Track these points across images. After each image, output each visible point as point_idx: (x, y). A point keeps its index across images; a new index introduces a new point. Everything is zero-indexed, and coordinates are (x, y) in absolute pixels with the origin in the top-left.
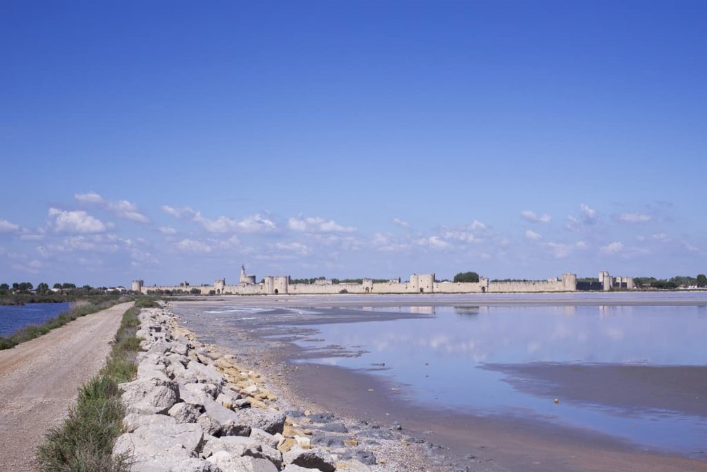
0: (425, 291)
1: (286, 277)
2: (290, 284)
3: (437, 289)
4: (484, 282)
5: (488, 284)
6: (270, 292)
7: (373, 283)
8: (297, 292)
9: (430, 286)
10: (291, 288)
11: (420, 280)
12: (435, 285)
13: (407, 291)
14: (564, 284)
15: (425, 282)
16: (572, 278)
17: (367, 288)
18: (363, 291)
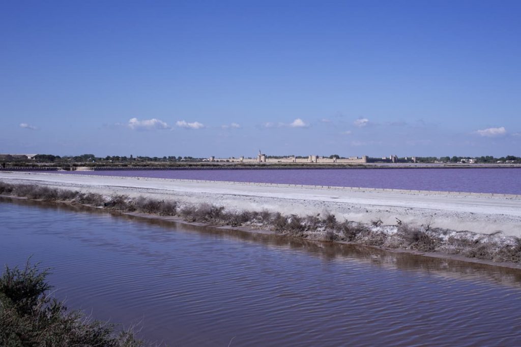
0: (314, 162)
3: (318, 161)
4: (334, 159)
5: (336, 160)
6: (259, 162)
7: (296, 158)
8: (269, 161)
9: (315, 160)
10: (267, 160)
11: (312, 158)
12: (318, 159)
13: (307, 162)
14: (362, 160)
15: (314, 158)
16: (365, 158)
17: (293, 160)
18: (292, 162)
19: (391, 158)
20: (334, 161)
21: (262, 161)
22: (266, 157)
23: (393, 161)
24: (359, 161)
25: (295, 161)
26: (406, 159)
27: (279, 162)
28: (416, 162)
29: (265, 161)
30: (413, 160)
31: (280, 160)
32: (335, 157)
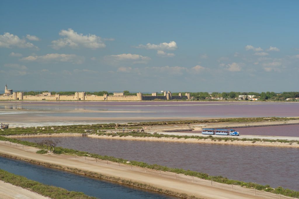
0: (81, 99)
1: (23, 92)
2: (24, 96)
3: (86, 99)
4: (105, 96)
5: (107, 97)
6: (15, 99)
7: (60, 95)
8: (27, 99)
9: (83, 97)
10: (24, 97)
11: (79, 95)
12: (85, 96)
13: (74, 100)
14: (137, 98)
15: (81, 95)
16: (140, 95)
17: (57, 98)
18: (56, 99)
19: (165, 95)
20: (105, 98)
21: (18, 99)
22: (25, 94)
23: (168, 98)
24: (133, 99)
25: (59, 98)
27: (43, 100)
29: (22, 98)
31: (41, 97)
32: (106, 94)
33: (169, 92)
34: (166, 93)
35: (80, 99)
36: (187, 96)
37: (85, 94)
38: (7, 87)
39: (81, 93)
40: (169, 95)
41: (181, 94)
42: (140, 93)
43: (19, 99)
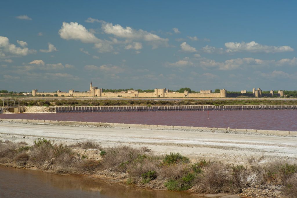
0: (161, 96)
1: (101, 89)
2: (102, 92)
3: (166, 96)
4: (186, 93)
5: (188, 94)
6: (93, 96)
7: (139, 92)
8: (105, 96)
9: (163, 94)
10: (103, 94)
11: (159, 92)
12: (165, 93)
13: (153, 96)
14: (221, 94)
15: (161, 92)
16: (224, 91)
17: (136, 95)
18: (134, 96)
19: (253, 92)
20: (186, 95)
21: (96, 95)
22: (103, 91)
23: (257, 95)
24: (216, 96)
25: (138, 95)
26: (271, 92)
27: (119, 96)
28: (283, 97)
29: (101, 95)
30: (279, 94)
31: (120, 94)
32: (187, 90)
33: (258, 89)
34: (255, 90)
35: (159, 96)
36: (280, 94)
37: (165, 91)
38: (92, 84)
39: (161, 89)
40: (259, 92)
41: (273, 92)
42: (224, 89)
43: (98, 96)
